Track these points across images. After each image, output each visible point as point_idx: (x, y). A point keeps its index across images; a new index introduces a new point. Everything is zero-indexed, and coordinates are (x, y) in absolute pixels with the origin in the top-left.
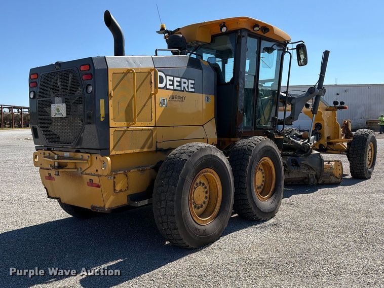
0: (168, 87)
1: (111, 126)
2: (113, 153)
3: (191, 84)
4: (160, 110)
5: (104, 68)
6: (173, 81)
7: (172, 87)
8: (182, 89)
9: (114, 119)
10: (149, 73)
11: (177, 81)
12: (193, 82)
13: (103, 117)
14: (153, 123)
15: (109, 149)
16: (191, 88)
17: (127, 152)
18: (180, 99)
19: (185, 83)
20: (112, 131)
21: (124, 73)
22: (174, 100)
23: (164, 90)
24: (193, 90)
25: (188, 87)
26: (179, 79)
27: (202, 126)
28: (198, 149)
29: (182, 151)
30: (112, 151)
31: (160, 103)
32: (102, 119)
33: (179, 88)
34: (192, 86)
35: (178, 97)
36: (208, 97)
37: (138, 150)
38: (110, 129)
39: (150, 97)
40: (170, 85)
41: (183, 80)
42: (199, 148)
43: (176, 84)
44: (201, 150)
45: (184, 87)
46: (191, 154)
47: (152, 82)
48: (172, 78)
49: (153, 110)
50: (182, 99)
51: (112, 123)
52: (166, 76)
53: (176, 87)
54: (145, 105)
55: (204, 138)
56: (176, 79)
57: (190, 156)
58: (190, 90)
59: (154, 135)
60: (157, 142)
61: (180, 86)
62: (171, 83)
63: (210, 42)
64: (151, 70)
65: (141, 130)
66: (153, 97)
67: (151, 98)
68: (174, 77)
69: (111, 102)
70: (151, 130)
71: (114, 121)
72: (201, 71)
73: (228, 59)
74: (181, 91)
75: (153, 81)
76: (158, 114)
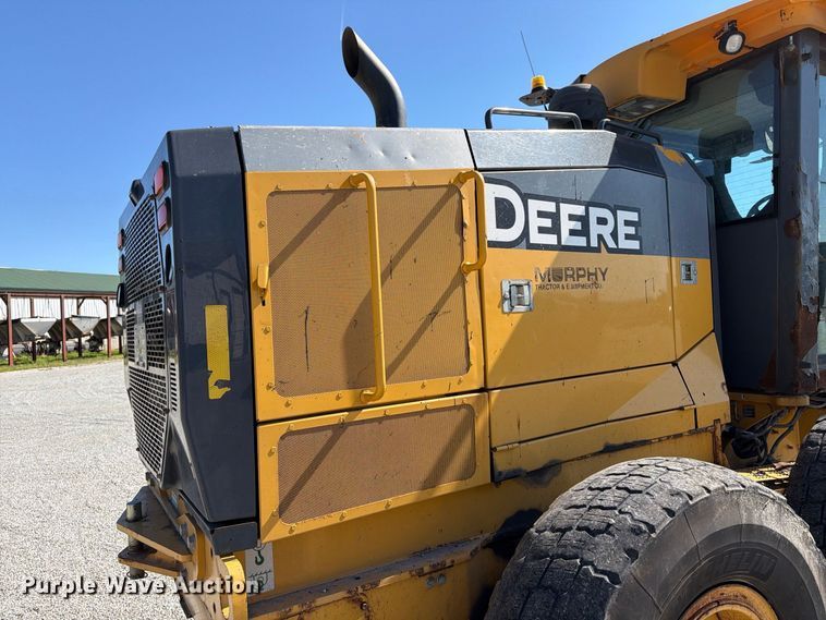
0: (535, 238)
1: (260, 417)
2: (276, 531)
3: (627, 223)
4: (502, 327)
5: (227, 170)
6: (555, 217)
7: (551, 239)
8: (594, 243)
9: (283, 386)
10: (453, 189)
11: (572, 217)
12: (633, 216)
13: (220, 384)
14: (474, 379)
15: (257, 518)
16: (628, 237)
17: (350, 514)
18: (583, 281)
19: (602, 221)
20: (268, 438)
21: (330, 191)
22: (563, 282)
23: (520, 253)
24: (635, 245)
25: (614, 235)
26: (579, 210)
27: (675, 364)
28: (670, 512)
29: (596, 519)
30: (271, 524)
31: (504, 299)
32: (215, 393)
33: (581, 241)
34: (631, 230)
35: (578, 273)
36: (688, 268)
37: (408, 498)
38: (260, 428)
39: (460, 279)
40: (542, 230)
41: (595, 213)
42: (676, 504)
43: (567, 225)
44: (691, 511)
45: (600, 237)
46: (639, 543)
47: (463, 225)
48: (550, 207)
49: (474, 327)
50: (594, 277)
51: (268, 403)
52: (525, 198)
53: (566, 239)
54: (434, 314)
55: (681, 408)
56: (566, 209)
57: (632, 554)
58: (624, 244)
59: (480, 424)
60: (493, 450)
61: (584, 232)
62: (547, 223)
63: (683, 98)
64: (462, 177)
65: (421, 414)
66: (472, 278)
67: (464, 282)
68: (558, 201)
69: (262, 316)
70: (463, 406)
71: (282, 393)
72: (659, 180)
73: (733, 159)
74: (588, 249)
75: (468, 218)
76: (496, 342)
